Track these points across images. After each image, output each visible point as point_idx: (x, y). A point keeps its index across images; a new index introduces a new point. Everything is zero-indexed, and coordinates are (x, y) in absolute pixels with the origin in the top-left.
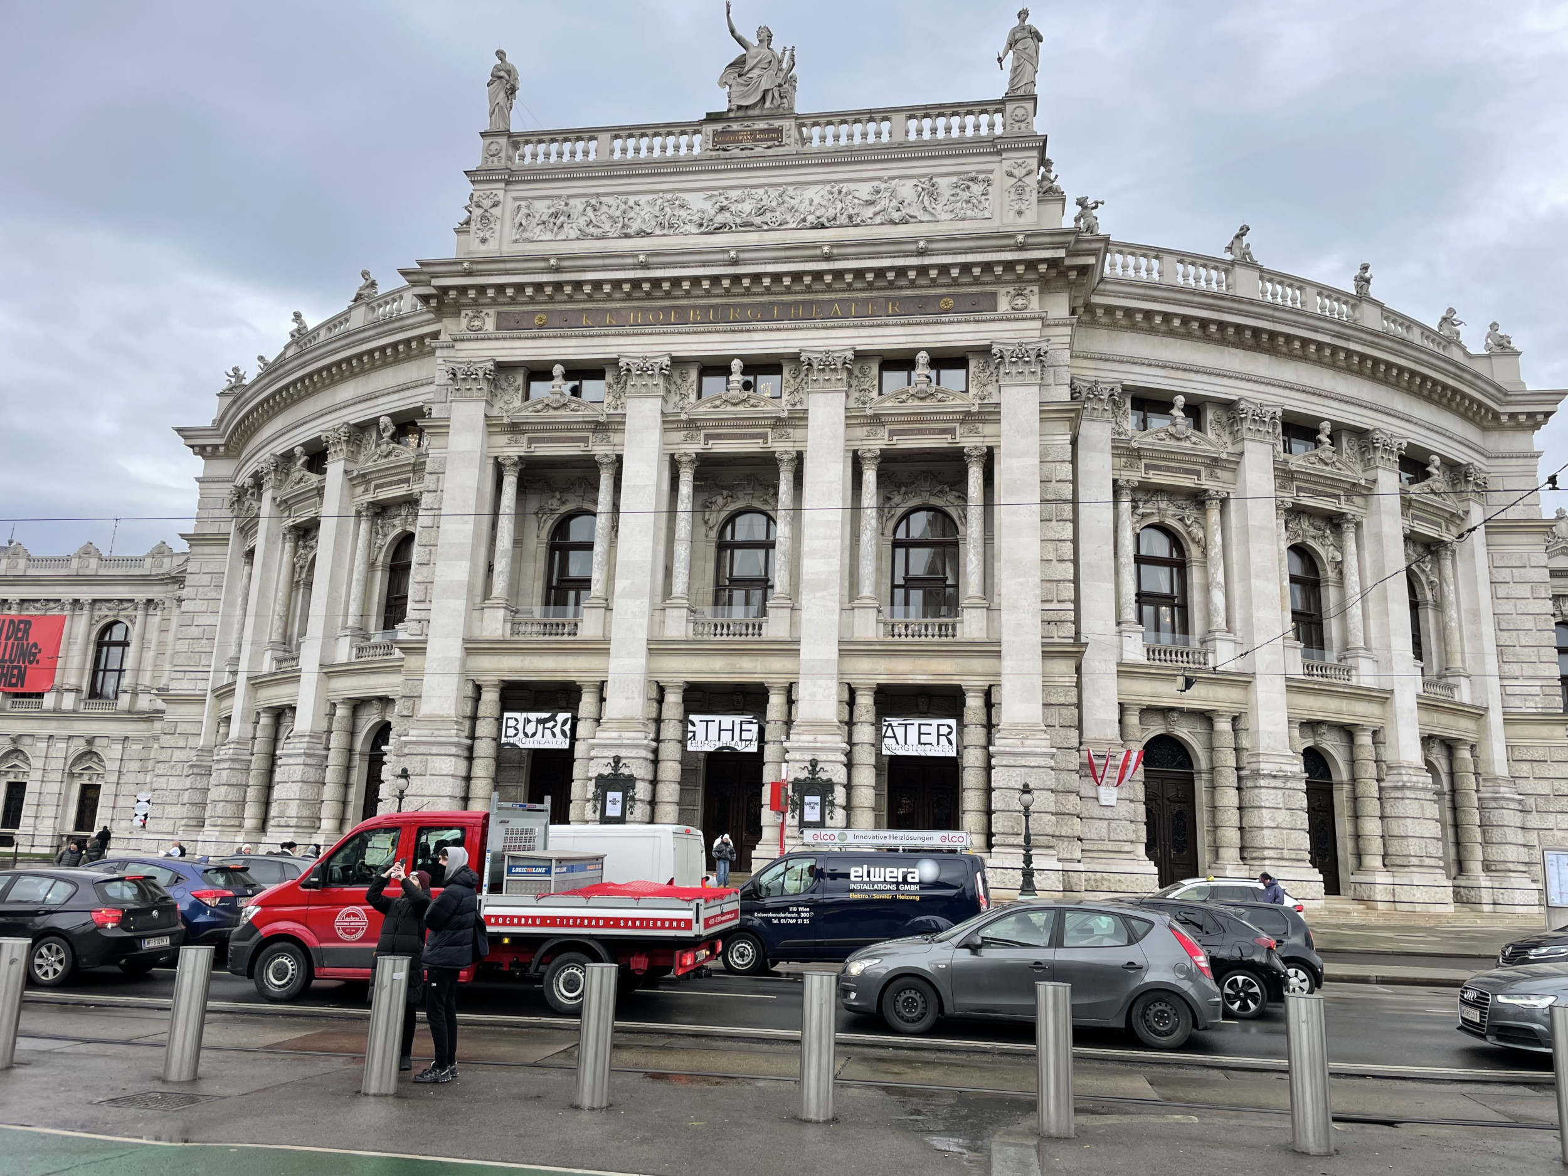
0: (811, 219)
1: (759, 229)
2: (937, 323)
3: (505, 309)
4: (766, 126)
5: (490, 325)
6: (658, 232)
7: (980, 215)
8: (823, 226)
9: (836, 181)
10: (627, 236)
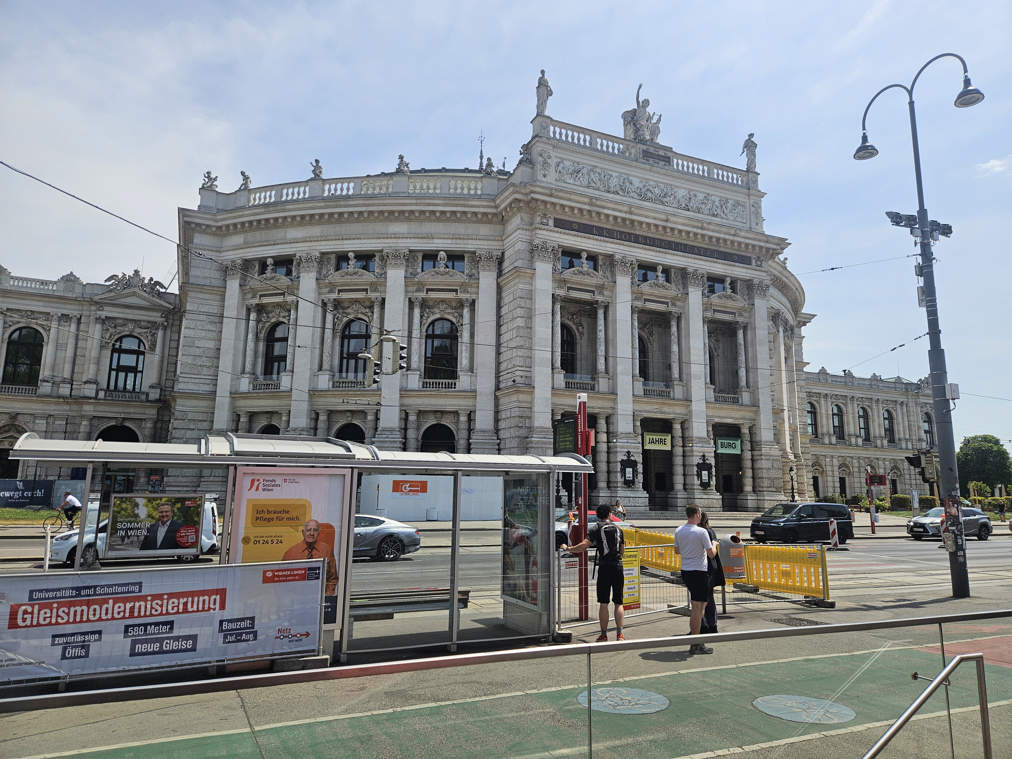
0: (683, 205)
1: (663, 203)
2: (733, 266)
3: (558, 217)
4: (663, 154)
5: (551, 223)
6: (620, 192)
7: (742, 221)
8: (688, 210)
9: (692, 190)
10: (609, 192)
